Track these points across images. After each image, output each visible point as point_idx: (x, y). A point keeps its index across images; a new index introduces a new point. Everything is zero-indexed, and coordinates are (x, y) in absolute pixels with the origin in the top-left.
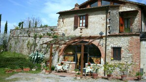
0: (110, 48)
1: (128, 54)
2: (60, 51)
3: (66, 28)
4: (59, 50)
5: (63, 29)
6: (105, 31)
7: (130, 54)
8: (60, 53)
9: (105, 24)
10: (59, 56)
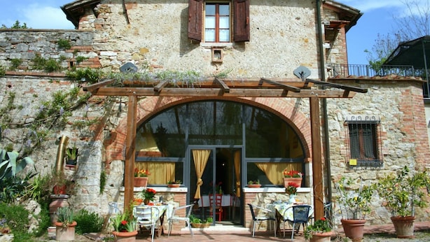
0: (338, 126)
1: (401, 145)
2: (111, 138)
3: (140, 42)
4: (103, 135)
5: (124, 46)
6: (316, 65)
7: (409, 145)
8: (110, 150)
9: (313, 41)
10: (105, 164)
